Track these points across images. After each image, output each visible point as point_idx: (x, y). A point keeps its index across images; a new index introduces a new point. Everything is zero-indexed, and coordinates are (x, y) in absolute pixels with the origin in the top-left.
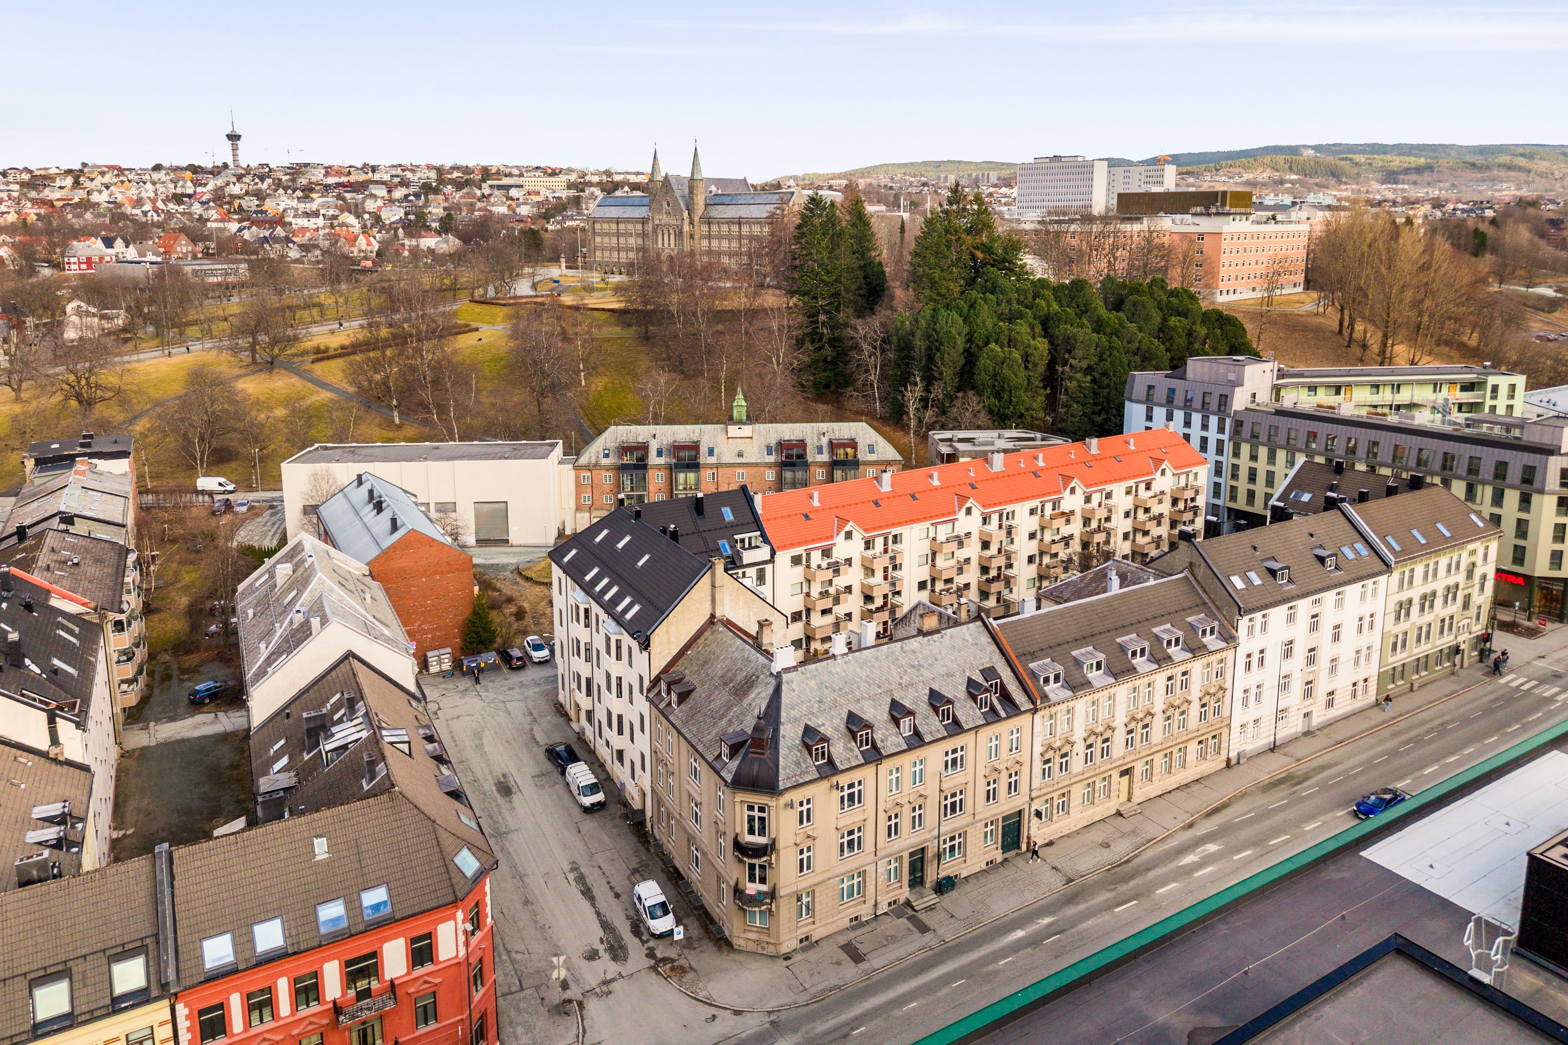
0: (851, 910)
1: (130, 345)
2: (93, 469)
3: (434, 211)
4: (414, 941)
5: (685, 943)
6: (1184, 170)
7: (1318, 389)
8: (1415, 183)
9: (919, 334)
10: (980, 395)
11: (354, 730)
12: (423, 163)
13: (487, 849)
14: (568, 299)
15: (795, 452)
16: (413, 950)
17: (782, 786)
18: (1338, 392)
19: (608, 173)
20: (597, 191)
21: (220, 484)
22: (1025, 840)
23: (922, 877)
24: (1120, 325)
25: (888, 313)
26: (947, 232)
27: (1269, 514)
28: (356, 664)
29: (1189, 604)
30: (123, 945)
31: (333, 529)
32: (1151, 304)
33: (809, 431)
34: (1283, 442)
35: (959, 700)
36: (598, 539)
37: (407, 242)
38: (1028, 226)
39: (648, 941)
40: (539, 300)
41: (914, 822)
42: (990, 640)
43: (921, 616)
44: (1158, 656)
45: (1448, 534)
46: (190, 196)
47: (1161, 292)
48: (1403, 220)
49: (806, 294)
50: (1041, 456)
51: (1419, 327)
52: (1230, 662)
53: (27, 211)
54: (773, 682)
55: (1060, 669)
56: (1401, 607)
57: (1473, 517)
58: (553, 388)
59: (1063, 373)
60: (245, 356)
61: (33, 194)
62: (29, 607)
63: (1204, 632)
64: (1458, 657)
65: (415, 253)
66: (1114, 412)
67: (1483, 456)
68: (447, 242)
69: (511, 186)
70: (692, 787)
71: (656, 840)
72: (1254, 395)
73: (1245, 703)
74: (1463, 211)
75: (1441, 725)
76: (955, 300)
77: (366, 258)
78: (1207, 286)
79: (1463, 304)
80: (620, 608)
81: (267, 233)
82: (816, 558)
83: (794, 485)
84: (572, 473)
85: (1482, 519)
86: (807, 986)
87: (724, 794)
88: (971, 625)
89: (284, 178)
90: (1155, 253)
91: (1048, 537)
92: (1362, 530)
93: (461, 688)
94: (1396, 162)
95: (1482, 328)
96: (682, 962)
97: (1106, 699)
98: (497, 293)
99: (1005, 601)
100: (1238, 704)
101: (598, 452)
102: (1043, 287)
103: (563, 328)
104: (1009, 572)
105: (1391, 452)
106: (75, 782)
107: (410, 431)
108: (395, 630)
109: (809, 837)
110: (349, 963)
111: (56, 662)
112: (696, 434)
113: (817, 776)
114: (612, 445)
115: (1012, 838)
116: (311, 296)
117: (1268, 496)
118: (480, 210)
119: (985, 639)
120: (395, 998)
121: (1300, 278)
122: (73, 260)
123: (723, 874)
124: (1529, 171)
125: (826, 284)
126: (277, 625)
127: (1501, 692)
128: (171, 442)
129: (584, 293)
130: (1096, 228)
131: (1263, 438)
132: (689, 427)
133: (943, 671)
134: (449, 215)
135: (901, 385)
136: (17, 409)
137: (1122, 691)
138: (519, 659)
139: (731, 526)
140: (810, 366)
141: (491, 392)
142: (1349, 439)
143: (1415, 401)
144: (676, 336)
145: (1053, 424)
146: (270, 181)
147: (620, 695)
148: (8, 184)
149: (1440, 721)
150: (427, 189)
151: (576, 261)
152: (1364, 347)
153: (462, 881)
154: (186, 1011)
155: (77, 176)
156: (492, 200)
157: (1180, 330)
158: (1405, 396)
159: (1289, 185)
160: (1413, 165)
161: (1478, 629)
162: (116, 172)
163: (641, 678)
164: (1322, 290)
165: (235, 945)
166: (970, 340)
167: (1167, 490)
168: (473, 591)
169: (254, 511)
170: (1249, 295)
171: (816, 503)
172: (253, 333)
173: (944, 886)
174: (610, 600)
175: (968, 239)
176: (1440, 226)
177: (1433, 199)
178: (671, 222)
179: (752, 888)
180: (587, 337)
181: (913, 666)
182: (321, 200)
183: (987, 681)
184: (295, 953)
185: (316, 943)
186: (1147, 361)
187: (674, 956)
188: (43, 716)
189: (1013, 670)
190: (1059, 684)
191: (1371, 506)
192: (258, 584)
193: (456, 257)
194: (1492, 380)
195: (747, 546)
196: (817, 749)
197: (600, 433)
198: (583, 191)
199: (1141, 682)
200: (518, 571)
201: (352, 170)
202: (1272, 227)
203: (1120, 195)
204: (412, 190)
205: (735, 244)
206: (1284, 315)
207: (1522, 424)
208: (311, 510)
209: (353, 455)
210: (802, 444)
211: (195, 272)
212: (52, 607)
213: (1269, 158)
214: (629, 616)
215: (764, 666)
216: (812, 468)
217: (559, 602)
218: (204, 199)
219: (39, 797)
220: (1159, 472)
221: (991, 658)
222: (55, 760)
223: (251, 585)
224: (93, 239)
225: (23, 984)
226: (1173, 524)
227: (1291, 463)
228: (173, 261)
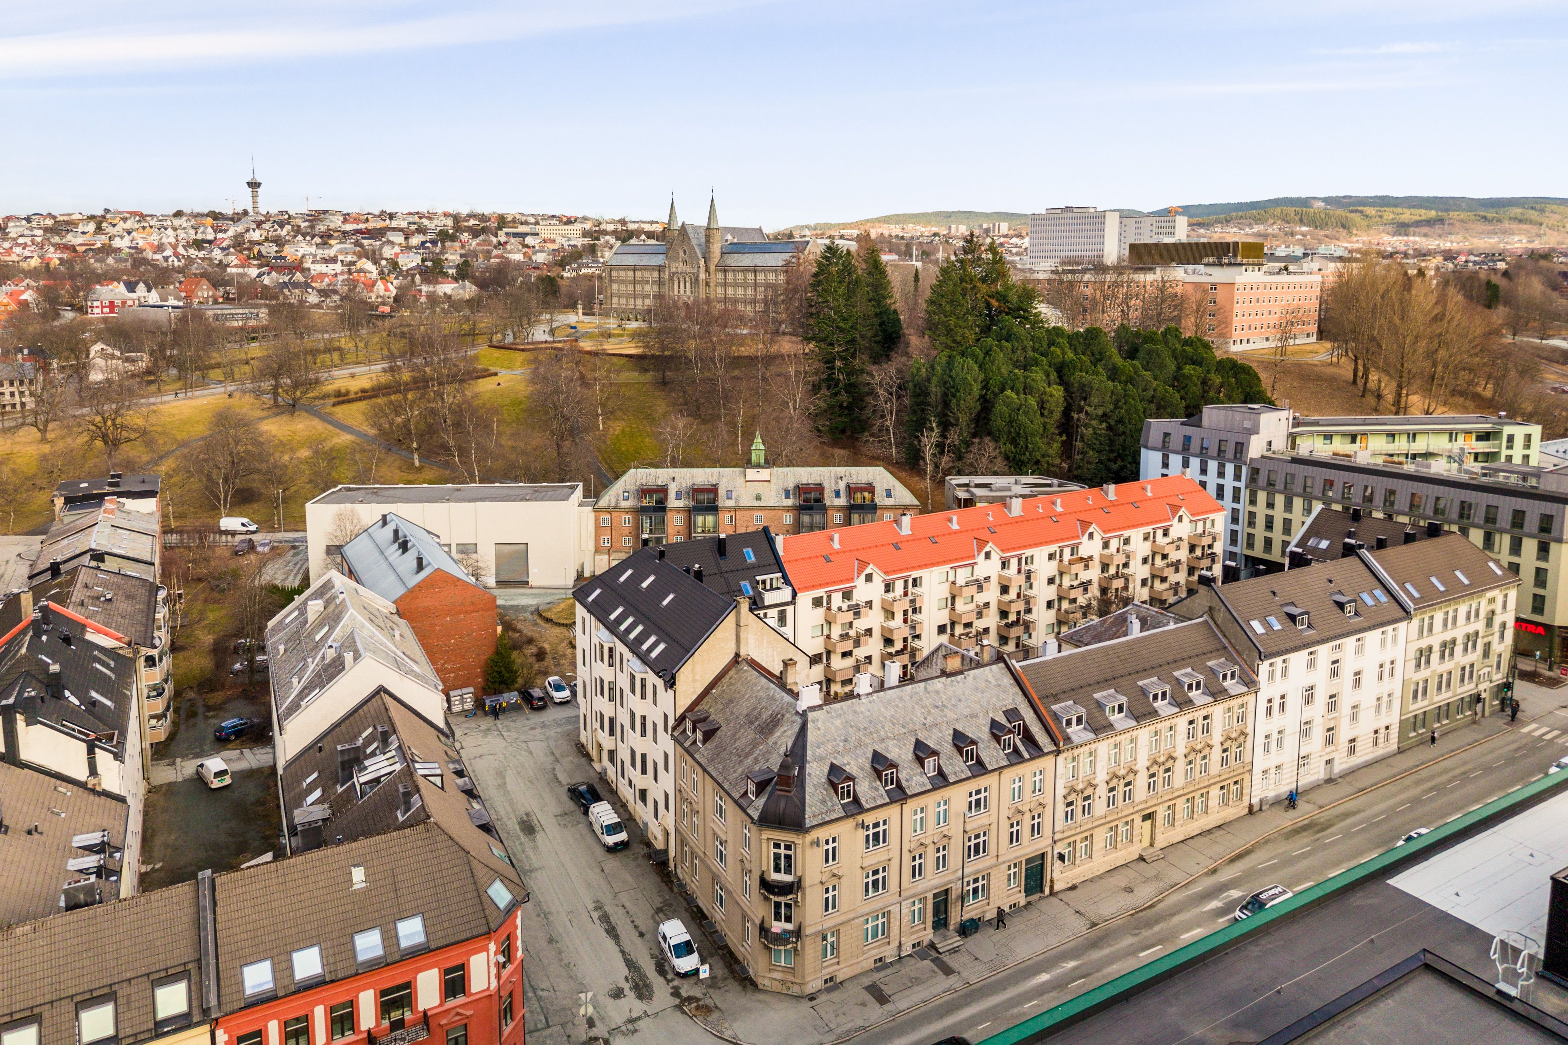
0: (875, 951)
1: (153, 388)
2: (121, 507)
3: (451, 257)
4: (447, 972)
5: (709, 982)
6: (1194, 220)
7: (1334, 438)
8: (1425, 235)
9: (934, 380)
10: (997, 441)
11: (386, 763)
12: (440, 211)
13: (517, 881)
14: (586, 345)
15: (812, 496)
16: (446, 981)
17: (808, 824)
18: (1354, 441)
19: (623, 222)
20: (612, 240)
21: (243, 525)
22: (1048, 884)
23: (946, 919)
24: (1135, 373)
25: (904, 359)
26: (962, 280)
27: (1287, 562)
28: (387, 699)
29: (1209, 648)
30: (166, 969)
31: (358, 567)
32: (1166, 354)
33: (827, 475)
34: (1300, 490)
35: (983, 741)
36: (622, 579)
37: (425, 288)
38: (1041, 276)
39: (672, 980)
40: (559, 345)
41: (938, 864)
42: (1012, 681)
43: (945, 657)
44: (1179, 700)
45: (1466, 582)
46: (210, 242)
47: (1175, 341)
48: (1415, 272)
49: (823, 340)
50: (1059, 501)
51: (1433, 378)
52: (1251, 708)
53: (50, 255)
54: (799, 720)
55: (1082, 711)
56: (1421, 655)
57: (1491, 565)
58: (573, 432)
59: (1078, 420)
60: (267, 398)
61: (56, 239)
62: (67, 640)
63: (1225, 677)
64: (1480, 705)
65: (433, 299)
66: (1130, 459)
67: (1500, 505)
68: (464, 288)
69: (526, 234)
70: (717, 825)
71: (679, 879)
72: (1270, 443)
73: (1267, 749)
74: (1475, 263)
75: (1464, 773)
76: (970, 347)
77: (383, 304)
78: (1221, 335)
79: (1476, 355)
80: (645, 647)
81: (286, 279)
82: (837, 600)
83: (811, 528)
84: (592, 516)
85: (1500, 566)
86: (832, 1026)
87: (751, 832)
88: (994, 667)
89: (303, 225)
90: (1169, 301)
91: (1067, 582)
92: (1381, 577)
93: (483, 727)
94: (1407, 215)
95: (1496, 378)
96: (708, 1001)
97: (1128, 741)
98: (515, 338)
99: (1024, 646)
100: (1259, 750)
101: (618, 495)
102: (1058, 335)
103: (581, 373)
104: (1028, 617)
105: (1409, 499)
106: (113, 813)
107: (429, 474)
108: (424, 667)
109: (834, 875)
110: (384, 993)
111: (94, 694)
112: (715, 477)
113: (843, 814)
114: (632, 488)
115: (1036, 881)
116: (331, 340)
117: (1285, 544)
118: (496, 257)
119: (1008, 680)
120: (428, 1029)
121: (1314, 328)
122: (96, 304)
123: (749, 912)
124: (1541, 224)
125: (842, 330)
126: (310, 660)
127: (1524, 741)
128: (196, 484)
129: (601, 339)
130: (1109, 278)
131: (1280, 486)
132: (708, 470)
133: (967, 712)
134: (466, 262)
135: (917, 431)
136: (46, 449)
137: (1144, 734)
138: (540, 699)
139: (753, 567)
140: (826, 411)
141: (512, 435)
142: (1366, 487)
143: (1431, 450)
144: (694, 382)
145: (1070, 470)
146: (289, 227)
147: (644, 733)
148: (31, 229)
149: (1463, 769)
150: (444, 236)
151: (592, 308)
152: (1379, 397)
153: (496, 913)
154: (226, 1037)
155: (99, 221)
156: (508, 247)
157: (1195, 379)
158: (1421, 445)
159: (1300, 237)
160: (1424, 218)
161: (1499, 678)
162: (137, 218)
163: (666, 716)
164: (1335, 340)
165: (274, 972)
166: (986, 386)
167: (1185, 537)
168: (496, 631)
169: (276, 551)
170: (1261, 344)
171: (836, 546)
172: (276, 376)
173: (967, 929)
174: (636, 638)
175: (984, 288)
176: (1452, 278)
177: (1444, 251)
178: (688, 270)
179: (777, 927)
180: (605, 381)
181: (937, 707)
182: (339, 246)
183: (1010, 723)
184: (332, 981)
185: (353, 972)
186: (1162, 409)
187: (699, 995)
188: (83, 746)
189: (1036, 712)
190: (1081, 727)
191: (1389, 552)
192: (287, 621)
193: (473, 304)
194: (1507, 430)
195: (768, 587)
196: (843, 788)
197: (618, 477)
198: (598, 239)
199: (1163, 726)
200: (538, 613)
201: (370, 217)
202: (1284, 278)
203: (1131, 245)
204: (428, 237)
205: (750, 292)
206: (1298, 365)
207: (1538, 473)
208: (335, 551)
209: (377, 496)
210: (820, 488)
211: (216, 317)
212: (88, 642)
213: (1279, 209)
214: (654, 654)
215: (789, 704)
216: (830, 512)
217: (582, 642)
218: (224, 245)
219: (79, 826)
220: (1177, 518)
221: (1014, 700)
222: (93, 791)
223: (281, 621)
224: (115, 283)
225: (68, 1007)
226: (1191, 571)
227: (1308, 511)
228: (195, 305)
